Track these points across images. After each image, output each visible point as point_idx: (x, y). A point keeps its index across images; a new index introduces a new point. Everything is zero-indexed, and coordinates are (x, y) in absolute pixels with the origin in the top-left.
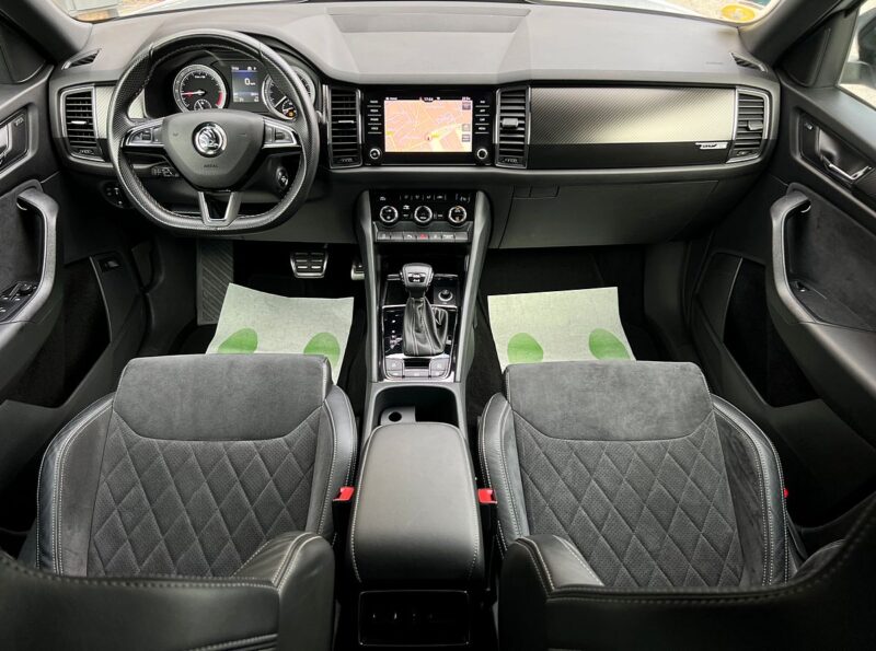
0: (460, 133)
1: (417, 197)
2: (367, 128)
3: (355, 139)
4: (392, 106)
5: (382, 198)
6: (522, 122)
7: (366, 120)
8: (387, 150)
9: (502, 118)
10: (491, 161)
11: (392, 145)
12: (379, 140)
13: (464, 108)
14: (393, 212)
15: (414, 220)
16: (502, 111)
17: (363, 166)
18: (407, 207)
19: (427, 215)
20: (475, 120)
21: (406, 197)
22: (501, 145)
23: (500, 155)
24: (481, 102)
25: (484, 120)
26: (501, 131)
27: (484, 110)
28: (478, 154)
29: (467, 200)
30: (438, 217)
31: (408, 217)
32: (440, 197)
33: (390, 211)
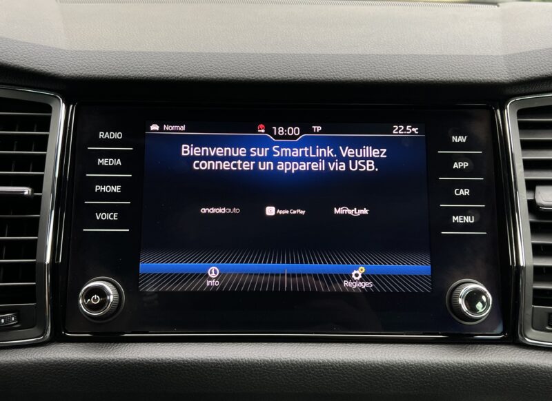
3: (32, 249)
9: (531, 185)
10: (508, 329)
22: (537, 270)
23: (534, 303)
24: (454, 139)
25: (465, 192)
26: (532, 224)
27: (465, 165)
28: (461, 301)
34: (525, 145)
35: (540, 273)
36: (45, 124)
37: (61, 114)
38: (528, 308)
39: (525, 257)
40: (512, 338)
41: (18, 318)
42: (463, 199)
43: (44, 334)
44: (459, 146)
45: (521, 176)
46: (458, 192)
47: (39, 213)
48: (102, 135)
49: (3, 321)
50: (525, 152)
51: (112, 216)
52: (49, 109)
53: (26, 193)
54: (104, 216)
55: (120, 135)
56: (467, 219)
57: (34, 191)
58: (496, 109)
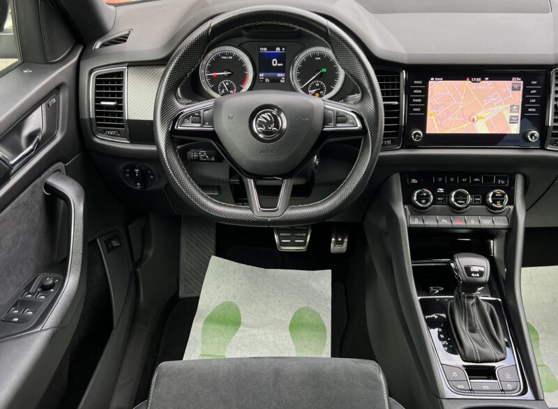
0: (507, 115)
1: (452, 180)
2: (410, 109)
3: (397, 121)
4: (437, 87)
5: (414, 181)
7: (409, 101)
8: (428, 131)
9: (556, 99)
10: (542, 145)
11: (434, 126)
12: (421, 121)
13: (514, 89)
14: (428, 196)
15: (451, 203)
16: (556, 92)
17: (403, 148)
18: (441, 190)
19: (465, 199)
20: (525, 101)
21: (440, 179)
22: (554, 127)
23: (551, 137)
24: (533, 82)
25: (534, 101)
26: (555, 113)
27: (535, 91)
28: (529, 136)
29: (506, 183)
30: (475, 201)
31: (443, 201)
32: (477, 180)
33: (425, 194)
35: (555, 128)
36: (399, 79)
37: (404, 75)
38: (549, 138)
39: (550, 123)
40: (543, 148)
41: (392, 141)
42: (533, 103)
43: (399, 146)
44: (534, 85)
45: (553, 96)
46: (531, 101)
47: (401, 109)
48: (415, 82)
51: (418, 109)
52: (400, 74)
53: (396, 104)
54: (416, 109)
55: (421, 82)
56: (533, 110)
57: (398, 103)
58: (548, 72)
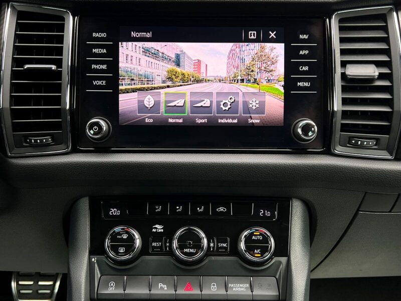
1: (179, 209)
2: (81, 81)
3: (58, 100)
5: (114, 212)
6: (385, 71)
7: (81, 67)
9: (344, 64)
14: (131, 239)
15: (171, 253)
16: (343, 52)
17: (75, 151)
18: (159, 228)
19: (198, 245)
20: (291, 69)
21: (159, 209)
22: (344, 112)
23: (341, 132)
24: (301, 37)
25: (306, 68)
26: (342, 86)
27: (306, 52)
28: (300, 131)
29: (273, 215)
30: (218, 248)
31: (160, 247)
32: (221, 209)
33: (125, 236)
34: (342, 40)
35: (345, 114)
36: (61, 28)
38: (338, 134)
39: (337, 106)
40: (328, 152)
41: (53, 139)
42: (304, 73)
43: (68, 148)
44: (304, 41)
45: (338, 58)
46: (302, 68)
47: (61, 81)
48: (94, 35)
49: (44, 141)
50: (342, 44)
51: (102, 83)
52: (63, 19)
53: (53, 69)
54: (98, 83)
55: (105, 35)
56: (306, 84)
57: (57, 68)
58: (326, 18)
